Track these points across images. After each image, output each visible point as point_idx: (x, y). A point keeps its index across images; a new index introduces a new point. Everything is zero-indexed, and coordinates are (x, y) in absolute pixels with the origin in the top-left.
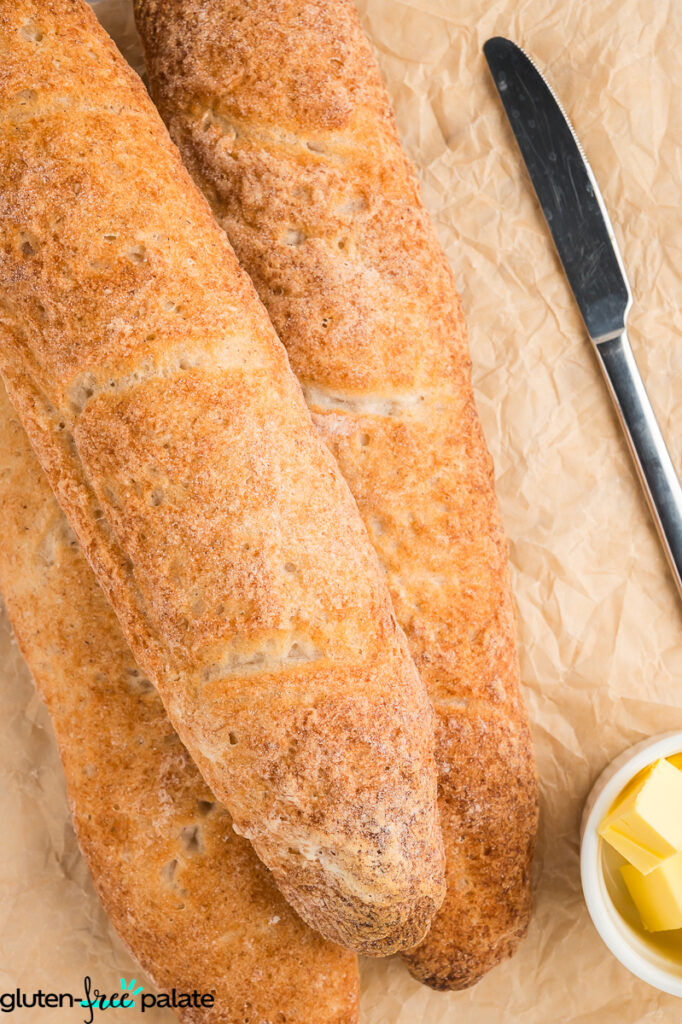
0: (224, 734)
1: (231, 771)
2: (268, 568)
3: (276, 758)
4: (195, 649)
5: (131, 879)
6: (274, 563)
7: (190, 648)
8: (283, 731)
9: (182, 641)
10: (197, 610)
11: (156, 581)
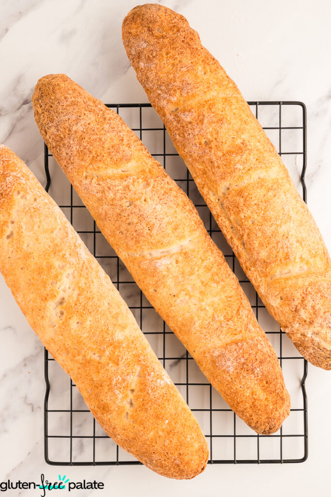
0: (279, 297)
1: (281, 309)
2: (291, 242)
3: (297, 304)
4: (267, 270)
5: (114, 423)
6: (293, 240)
7: (266, 270)
8: (299, 294)
9: (263, 267)
10: (269, 257)
11: (254, 248)
